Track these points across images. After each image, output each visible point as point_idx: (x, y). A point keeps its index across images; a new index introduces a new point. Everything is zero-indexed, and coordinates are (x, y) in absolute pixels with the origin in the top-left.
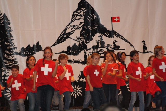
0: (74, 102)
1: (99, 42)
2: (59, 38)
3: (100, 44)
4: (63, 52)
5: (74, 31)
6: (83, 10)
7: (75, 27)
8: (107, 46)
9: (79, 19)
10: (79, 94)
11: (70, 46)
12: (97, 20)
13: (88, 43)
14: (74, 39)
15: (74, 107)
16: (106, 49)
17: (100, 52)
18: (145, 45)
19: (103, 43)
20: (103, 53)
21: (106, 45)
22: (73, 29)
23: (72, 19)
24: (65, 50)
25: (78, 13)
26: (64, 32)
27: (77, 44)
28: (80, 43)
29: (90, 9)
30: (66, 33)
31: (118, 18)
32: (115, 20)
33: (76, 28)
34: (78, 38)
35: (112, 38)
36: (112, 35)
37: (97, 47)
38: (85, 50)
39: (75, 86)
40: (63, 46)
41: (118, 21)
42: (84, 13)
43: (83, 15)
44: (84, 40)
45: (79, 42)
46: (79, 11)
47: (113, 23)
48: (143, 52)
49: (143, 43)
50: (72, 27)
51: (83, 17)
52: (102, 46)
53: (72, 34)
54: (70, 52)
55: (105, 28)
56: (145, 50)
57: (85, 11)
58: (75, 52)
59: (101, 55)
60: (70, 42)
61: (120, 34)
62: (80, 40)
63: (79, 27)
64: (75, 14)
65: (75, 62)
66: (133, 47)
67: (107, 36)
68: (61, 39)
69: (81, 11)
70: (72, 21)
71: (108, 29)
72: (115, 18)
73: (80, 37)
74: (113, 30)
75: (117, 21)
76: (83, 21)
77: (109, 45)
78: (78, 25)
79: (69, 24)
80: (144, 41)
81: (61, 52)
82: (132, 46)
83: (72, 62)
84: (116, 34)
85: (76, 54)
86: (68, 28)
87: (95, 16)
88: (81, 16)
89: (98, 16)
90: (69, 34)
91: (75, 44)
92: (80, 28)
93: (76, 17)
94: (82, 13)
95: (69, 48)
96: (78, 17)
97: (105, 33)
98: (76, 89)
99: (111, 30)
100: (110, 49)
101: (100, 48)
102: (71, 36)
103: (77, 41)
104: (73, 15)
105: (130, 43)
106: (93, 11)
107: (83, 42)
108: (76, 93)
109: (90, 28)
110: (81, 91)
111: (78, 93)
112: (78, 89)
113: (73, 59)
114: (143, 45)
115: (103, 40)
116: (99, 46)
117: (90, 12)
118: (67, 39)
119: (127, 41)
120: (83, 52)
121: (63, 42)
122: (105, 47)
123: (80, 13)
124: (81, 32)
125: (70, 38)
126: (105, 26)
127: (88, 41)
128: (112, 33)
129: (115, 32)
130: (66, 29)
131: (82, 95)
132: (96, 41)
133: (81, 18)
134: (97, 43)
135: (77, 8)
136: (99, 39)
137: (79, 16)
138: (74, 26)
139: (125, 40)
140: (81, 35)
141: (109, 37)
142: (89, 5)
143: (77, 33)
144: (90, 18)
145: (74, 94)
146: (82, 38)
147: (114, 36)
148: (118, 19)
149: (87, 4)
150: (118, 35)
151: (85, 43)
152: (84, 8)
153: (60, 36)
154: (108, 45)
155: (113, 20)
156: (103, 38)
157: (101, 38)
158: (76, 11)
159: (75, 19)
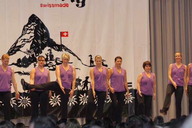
0: (23, 112)
1: (48, 55)
2: (10, 51)
3: (49, 57)
4: (13, 64)
5: (24, 44)
6: (33, 25)
7: (25, 41)
8: (56, 60)
9: (29, 33)
10: (28, 105)
11: (20, 58)
12: (47, 34)
13: (38, 56)
14: (24, 52)
15: (23, 117)
16: (55, 62)
17: (49, 65)
18: (92, 59)
19: (52, 56)
20: (51, 65)
21: (55, 58)
22: (24, 43)
23: (23, 32)
24: (16, 62)
25: (28, 27)
26: (14, 45)
27: (28, 57)
28: (30, 56)
29: (40, 24)
30: (17, 46)
31: (67, 32)
32: (64, 35)
33: (27, 42)
34: (28, 51)
35: (61, 51)
36: (61, 49)
37: (46, 60)
38: (35, 63)
39: (25, 97)
40: (13, 59)
41: (67, 36)
42: (34, 27)
43: (33, 29)
44: (34, 53)
45: (29, 54)
46: (29, 26)
47: (62, 37)
48: (90, 66)
49: (90, 57)
50: (23, 40)
51: (33, 32)
52: (51, 59)
53: (22, 47)
54: (21, 64)
55: (54, 42)
56: (92, 64)
57: (35, 25)
58: (25, 64)
59: (50, 67)
60: (20, 55)
61: (68, 48)
62: (30, 53)
63: (29, 41)
64: (25, 28)
65: (25, 74)
66: (81, 60)
67: (56, 50)
68: (12, 52)
69: (31, 26)
70: (22, 35)
71: (57, 43)
72: (64, 32)
73: (30, 50)
74: (62, 44)
75: (65, 35)
76: (33, 35)
77: (58, 58)
78: (28, 39)
79: (20, 37)
80: (91, 56)
81: (11, 64)
82: (79, 59)
83: (22, 74)
84: (64, 48)
85: (26, 66)
86: (18, 41)
87: (44, 31)
88: (32, 30)
89: (47, 30)
90: (20, 47)
91: (25, 56)
92: (31, 41)
93: (26, 31)
94: (32, 27)
95: (19, 60)
96: (28, 31)
97: (54, 47)
98: (25, 100)
99: (60, 44)
100: (58, 62)
101: (49, 61)
102: (21, 49)
103: (27, 54)
104: (24, 29)
105: (77, 57)
106: (43, 26)
107: (33, 55)
108: (25, 103)
109: (40, 41)
110: (30, 102)
111: (27, 103)
112: (27, 100)
113: (23, 71)
114: (90, 59)
115: (52, 53)
116: (48, 59)
117: (40, 27)
118: (17, 52)
119: (74, 55)
120: (33, 64)
121: (13, 55)
122: (54, 60)
123: (30, 27)
124: (31, 45)
125: (21, 51)
126: (54, 41)
127: (37, 54)
128: (61, 47)
129: (64, 46)
130: (17, 42)
131: (30, 106)
132: (46, 54)
133: (32, 32)
134: (46, 56)
135: (28, 22)
136: (49, 52)
137: (30, 30)
138: (25, 39)
139: (73, 53)
140: (31, 48)
141: (58, 50)
142: (39, 20)
143: (28, 46)
144: (40, 32)
145: (23, 104)
146: (32, 51)
147: (63, 50)
148: (67, 34)
149: (37, 19)
150: (66, 49)
151: (35, 56)
152: (34, 22)
153: (11, 48)
154: (56, 58)
155: (62, 34)
156: (52, 52)
157: (50, 51)
158: (27, 25)
159: (26, 33)
